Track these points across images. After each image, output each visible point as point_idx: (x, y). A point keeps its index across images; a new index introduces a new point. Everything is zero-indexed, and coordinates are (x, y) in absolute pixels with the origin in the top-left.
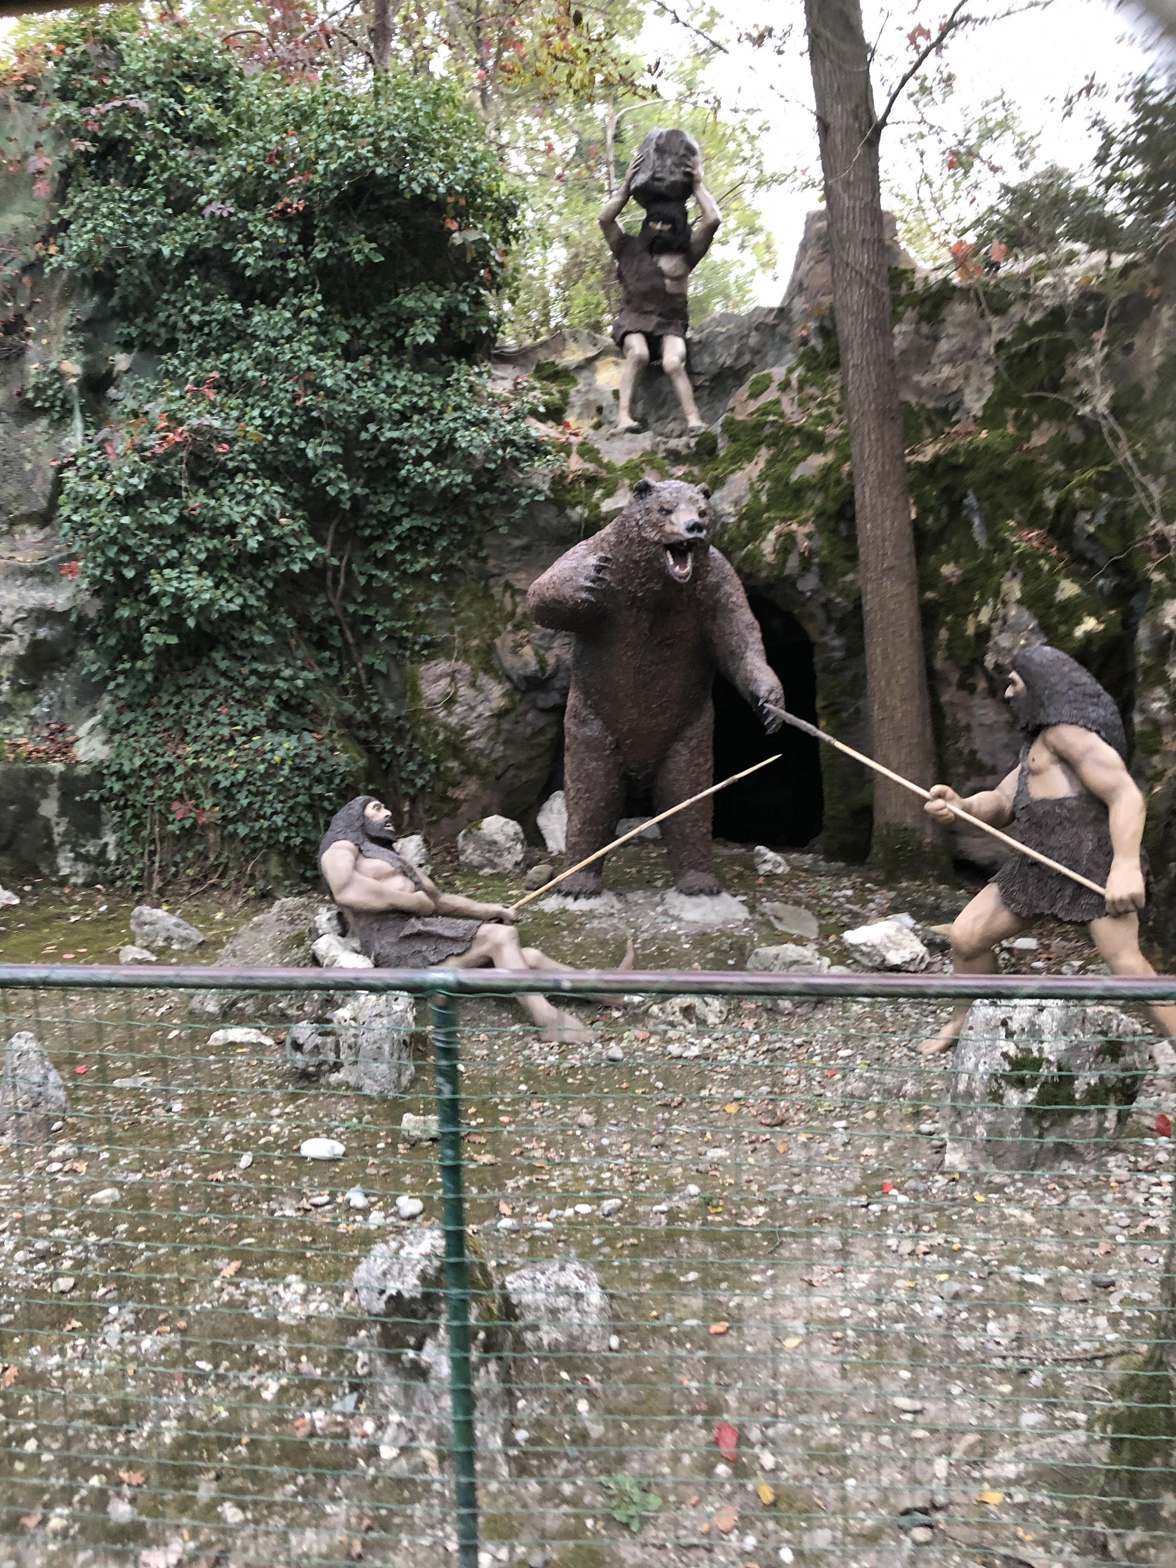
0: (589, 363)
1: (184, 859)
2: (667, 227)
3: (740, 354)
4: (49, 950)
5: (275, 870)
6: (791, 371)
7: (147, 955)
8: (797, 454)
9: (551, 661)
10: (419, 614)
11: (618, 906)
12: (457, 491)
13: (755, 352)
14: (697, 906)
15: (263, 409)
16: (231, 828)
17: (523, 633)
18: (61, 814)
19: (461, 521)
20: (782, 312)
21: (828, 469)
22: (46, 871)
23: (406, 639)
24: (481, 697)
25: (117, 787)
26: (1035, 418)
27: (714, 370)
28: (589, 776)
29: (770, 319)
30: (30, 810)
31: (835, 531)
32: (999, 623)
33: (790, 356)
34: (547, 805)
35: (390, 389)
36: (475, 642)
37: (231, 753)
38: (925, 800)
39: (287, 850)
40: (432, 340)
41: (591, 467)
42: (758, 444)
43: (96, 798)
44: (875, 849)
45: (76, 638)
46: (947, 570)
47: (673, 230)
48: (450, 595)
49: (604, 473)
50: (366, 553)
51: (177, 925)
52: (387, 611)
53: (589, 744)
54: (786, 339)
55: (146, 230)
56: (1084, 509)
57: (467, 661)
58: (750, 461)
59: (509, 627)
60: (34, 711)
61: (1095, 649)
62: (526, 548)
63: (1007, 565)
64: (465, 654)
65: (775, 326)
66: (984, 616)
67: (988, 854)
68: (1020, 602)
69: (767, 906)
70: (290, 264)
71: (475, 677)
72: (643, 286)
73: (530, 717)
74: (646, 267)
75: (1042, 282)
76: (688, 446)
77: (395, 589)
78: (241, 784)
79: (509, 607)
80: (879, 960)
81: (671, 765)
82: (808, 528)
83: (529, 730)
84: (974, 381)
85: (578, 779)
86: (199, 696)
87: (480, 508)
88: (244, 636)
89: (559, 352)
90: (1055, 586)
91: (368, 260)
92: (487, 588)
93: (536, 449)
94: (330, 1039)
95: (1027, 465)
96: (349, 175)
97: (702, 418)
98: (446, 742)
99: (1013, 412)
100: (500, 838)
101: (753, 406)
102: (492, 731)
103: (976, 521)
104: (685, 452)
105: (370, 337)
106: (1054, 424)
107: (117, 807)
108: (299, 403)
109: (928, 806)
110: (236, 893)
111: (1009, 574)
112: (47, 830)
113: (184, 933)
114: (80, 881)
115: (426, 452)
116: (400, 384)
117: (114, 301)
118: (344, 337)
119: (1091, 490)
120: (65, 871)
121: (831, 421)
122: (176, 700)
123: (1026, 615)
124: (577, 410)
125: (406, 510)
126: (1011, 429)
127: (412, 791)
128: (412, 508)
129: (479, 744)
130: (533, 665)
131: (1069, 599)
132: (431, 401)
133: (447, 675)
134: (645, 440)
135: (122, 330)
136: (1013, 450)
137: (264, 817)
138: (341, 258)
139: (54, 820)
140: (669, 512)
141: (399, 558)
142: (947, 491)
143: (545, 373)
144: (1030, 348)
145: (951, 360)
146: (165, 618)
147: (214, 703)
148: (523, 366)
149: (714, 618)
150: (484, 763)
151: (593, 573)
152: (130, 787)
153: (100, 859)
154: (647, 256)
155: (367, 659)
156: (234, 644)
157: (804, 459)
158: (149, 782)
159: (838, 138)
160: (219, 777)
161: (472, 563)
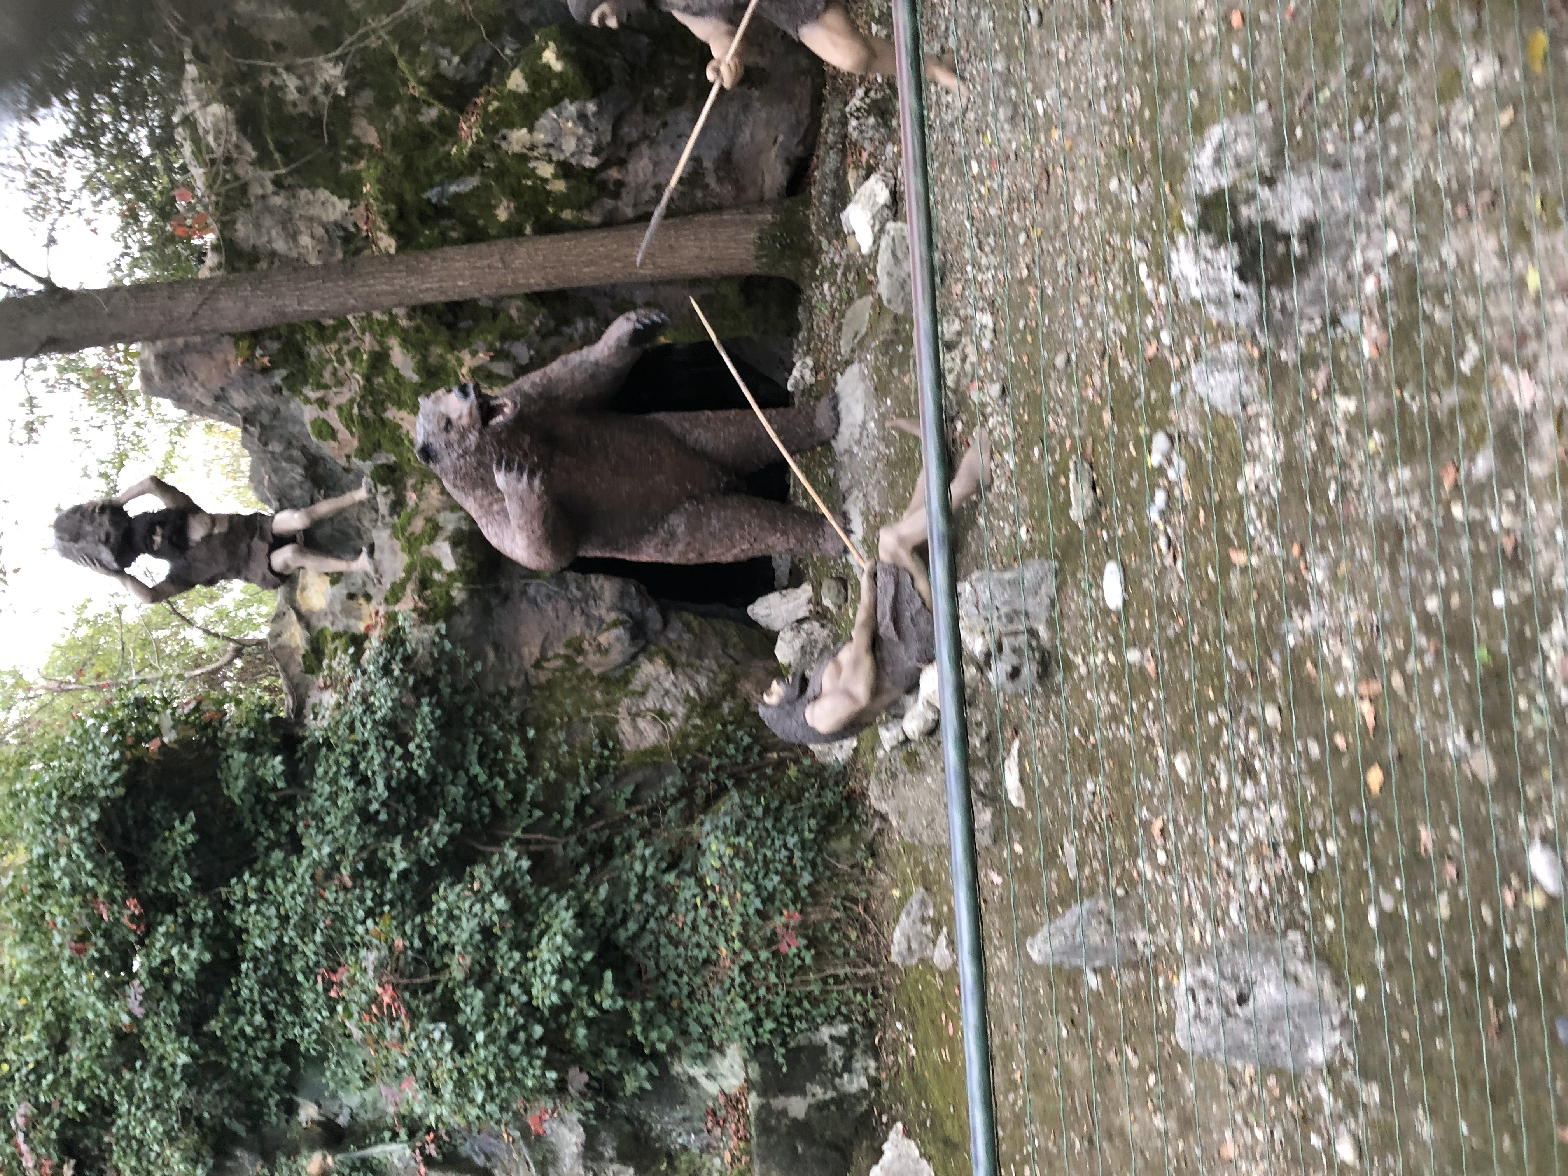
0: (304, 619)
1: (840, 944)
2: (159, 530)
3: (290, 459)
4: (946, 1055)
5: (845, 842)
6: (307, 401)
7: (942, 940)
8: (391, 377)
9: (613, 616)
10: (571, 754)
11: (855, 492)
12: (438, 713)
13: (289, 445)
14: (849, 409)
15: (356, 921)
16: (804, 893)
17: (586, 645)
18: (803, 1093)
19: (470, 711)
20: (248, 420)
21: (406, 342)
22: (865, 1103)
23: (598, 767)
24: (655, 685)
25: (769, 1025)
26: (350, 141)
27: (308, 485)
28: (727, 526)
29: (255, 430)
30: (801, 1128)
31: (469, 332)
32: (552, 152)
33: (292, 406)
34: (763, 622)
35: (333, 798)
36: (598, 695)
37: (725, 902)
38: (722, 88)
39: (824, 834)
40: (279, 758)
41: (410, 587)
42: (383, 422)
43: (782, 1051)
44: (782, 271)
45: (613, 1116)
46: (502, 215)
47: (162, 524)
48: (550, 723)
49: (416, 574)
50: (509, 812)
51: (908, 914)
52: (569, 786)
53: (693, 529)
54: (276, 413)
55: (160, 1086)
56: (436, 65)
57: (617, 703)
58: (399, 426)
59: (580, 660)
60: (695, 1151)
61: (573, 49)
62: (497, 648)
63: (495, 148)
64: (610, 705)
65: (262, 426)
66: (546, 170)
67: (779, 168)
68: (531, 130)
69: (845, 347)
70: (198, 917)
71: (634, 693)
72: (222, 556)
73: (672, 636)
74: (202, 554)
75: (213, 144)
76: (386, 494)
77: (546, 781)
78: (758, 888)
79: (559, 663)
80: (886, 212)
81: (710, 447)
82: (466, 355)
83: (686, 636)
84: (314, 211)
85: (731, 539)
86: (668, 951)
87: (455, 691)
88: (601, 912)
89: (293, 651)
90: (514, 94)
91: (194, 830)
92: (540, 687)
93: (394, 640)
94: (1006, 642)
95: (396, 141)
96: (100, 850)
97: (358, 486)
98: (703, 716)
99: (344, 166)
100: (798, 644)
101: (343, 433)
102: (689, 671)
103: (453, 189)
104: (392, 496)
105: (277, 832)
106: (355, 120)
107: (792, 1026)
108: (349, 883)
109: (727, 85)
110: (871, 883)
111: (504, 145)
112: (822, 1106)
113: (916, 906)
114: (872, 1064)
115: (399, 751)
116: (327, 789)
117: (239, 1128)
118: (278, 855)
119: (418, 60)
120: (863, 1082)
121: (357, 349)
122: (673, 976)
123: (542, 121)
124: (352, 622)
125: (461, 773)
126: (362, 164)
127: (756, 750)
128: (458, 766)
129: (703, 683)
130: (620, 631)
131: (527, 79)
132: (345, 754)
133: (633, 720)
134: (381, 537)
135: (274, 1116)
136: (382, 158)
137: (790, 858)
138: (190, 862)
139: (810, 1100)
140: (449, 422)
141: (512, 776)
142: (424, 219)
143: (315, 663)
144: (280, 151)
145: (294, 236)
146: (584, 989)
147: (674, 931)
148: (307, 687)
149: (557, 398)
150: (723, 677)
151: (514, 474)
152: (768, 1013)
153: (848, 1043)
154: (190, 553)
155: (621, 806)
156: (610, 921)
157: (396, 370)
158: (762, 991)
159: (61, 327)
160: (751, 911)
161: (515, 702)
